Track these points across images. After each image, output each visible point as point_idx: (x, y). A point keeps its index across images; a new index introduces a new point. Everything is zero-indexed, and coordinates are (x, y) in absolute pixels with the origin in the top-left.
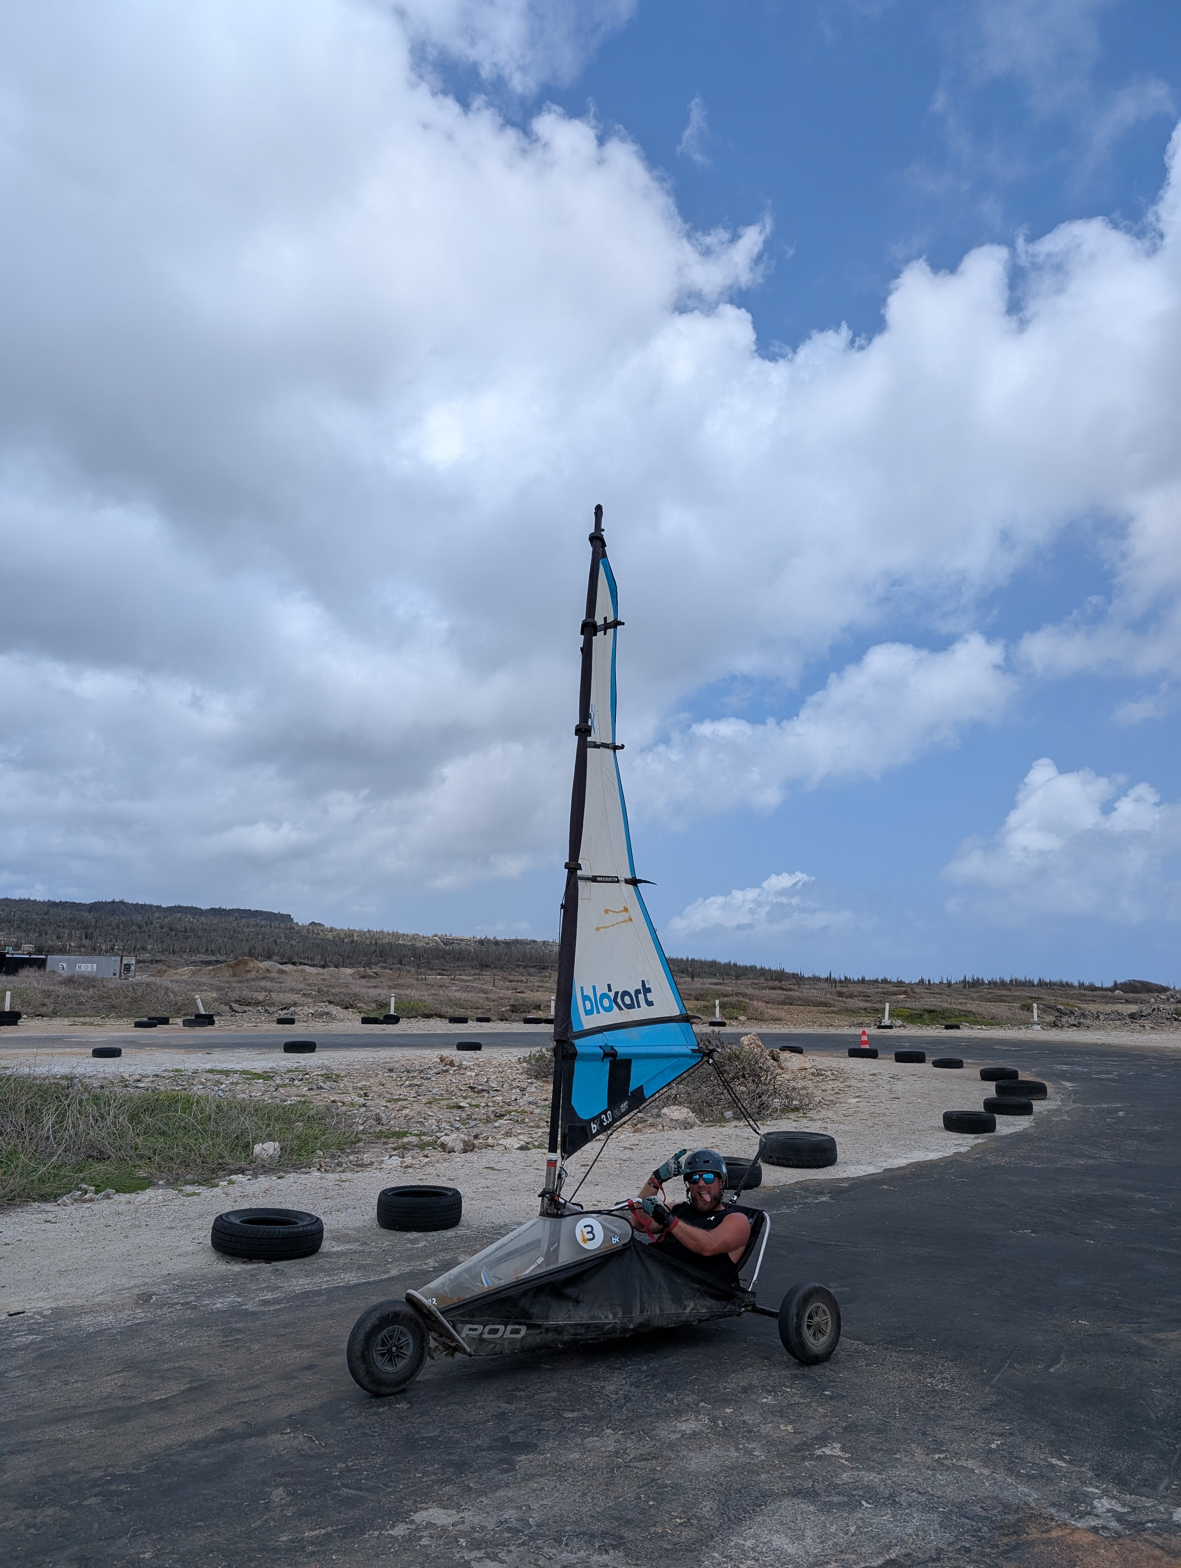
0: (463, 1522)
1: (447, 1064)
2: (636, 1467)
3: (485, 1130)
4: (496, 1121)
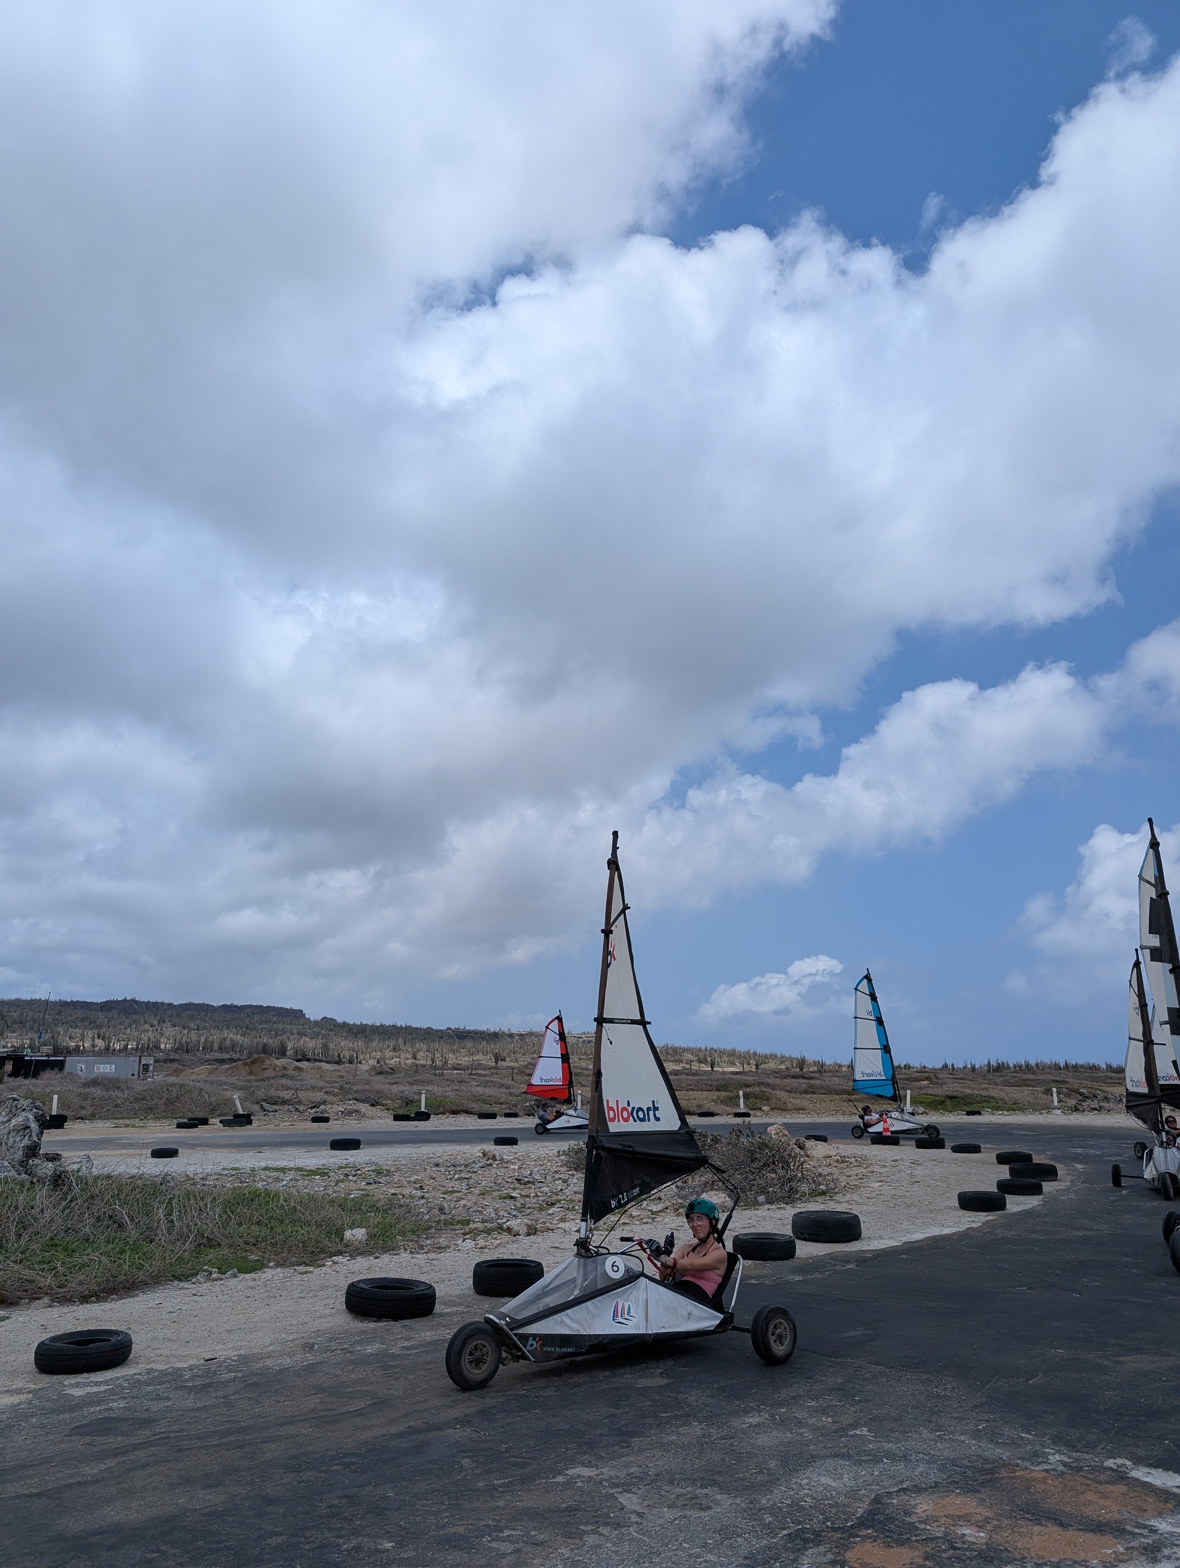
1: (489, 1159)
3: (542, 1216)
4: (548, 1209)
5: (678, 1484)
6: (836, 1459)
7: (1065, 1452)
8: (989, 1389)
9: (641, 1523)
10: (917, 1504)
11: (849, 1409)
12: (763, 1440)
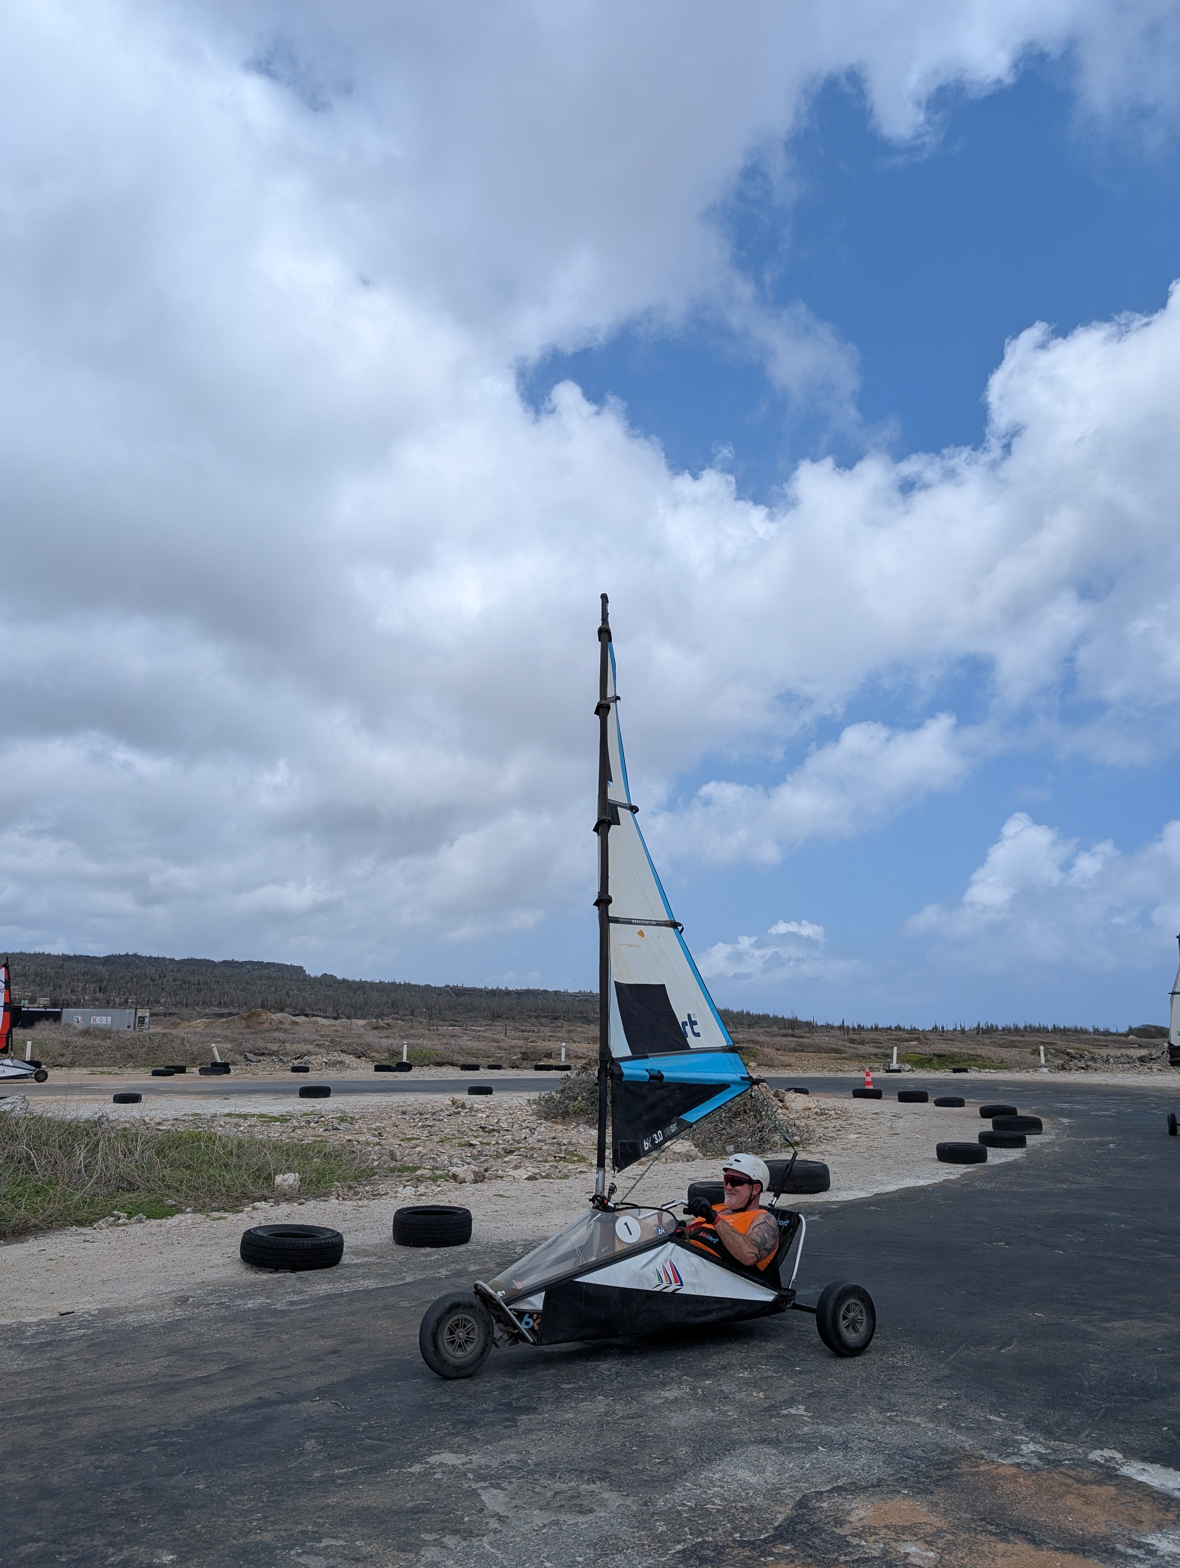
0: (471, 1463)
1: (458, 1107)
2: (622, 1424)
3: (495, 1164)
4: (505, 1157)
5: (560, 1478)
6: (760, 1446)
7: (1041, 1439)
8: (954, 1359)
9: (501, 1531)
10: (853, 1509)
11: (786, 1382)
12: (677, 1419)
